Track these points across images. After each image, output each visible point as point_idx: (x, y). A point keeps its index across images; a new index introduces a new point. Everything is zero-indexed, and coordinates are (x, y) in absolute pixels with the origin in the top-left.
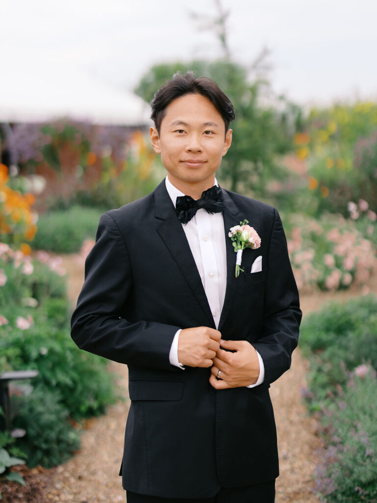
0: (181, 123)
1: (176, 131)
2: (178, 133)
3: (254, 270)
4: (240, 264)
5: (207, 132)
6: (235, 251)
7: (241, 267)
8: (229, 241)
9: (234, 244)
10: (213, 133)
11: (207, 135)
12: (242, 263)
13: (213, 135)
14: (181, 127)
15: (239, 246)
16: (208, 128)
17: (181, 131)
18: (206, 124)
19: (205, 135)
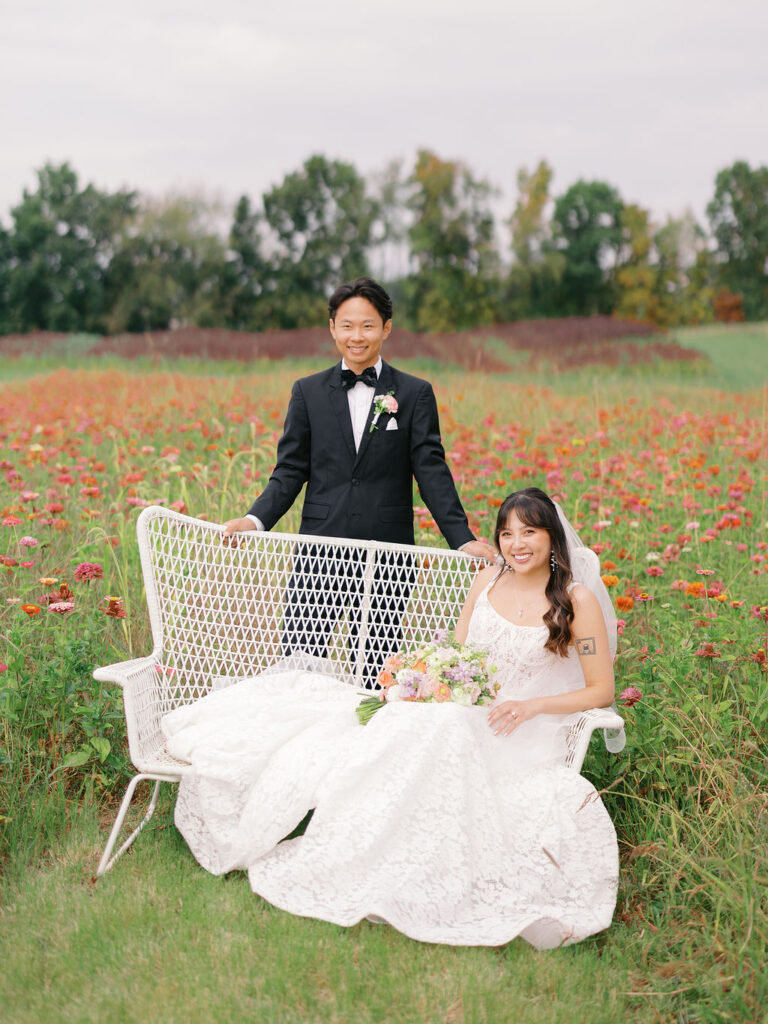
0: (348, 321)
1: (345, 326)
2: (346, 328)
5: (367, 326)
6: (375, 413)
7: (376, 425)
8: (373, 405)
10: (372, 327)
11: (367, 328)
15: (379, 411)
17: (348, 326)
19: (365, 328)
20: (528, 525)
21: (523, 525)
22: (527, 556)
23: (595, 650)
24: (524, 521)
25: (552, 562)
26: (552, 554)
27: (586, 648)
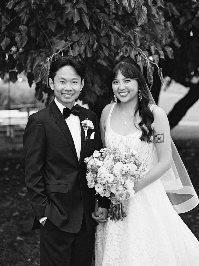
0: (63, 79)
1: (61, 82)
2: (61, 83)
3: (91, 138)
4: (87, 136)
5: (74, 82)
6: (84, 131)
7: (87, 137)
8: (82, 127)
9: (84, 127)
10: (76, 82)
11: (74, 83)
12: (87, 135)
13: (76, 83)
14: (62, 80)
15: (86, 129)
16: (74, 81)
17: (63, 82)
18: (73, 79)
19: (73, 83)
20: (127, 77)
21: (124, 77)
22: (127, 93)
23: (163, 140)
24: (125, 76)
25: (139, 96)
26: (139, 92)
27: (159, 139)
